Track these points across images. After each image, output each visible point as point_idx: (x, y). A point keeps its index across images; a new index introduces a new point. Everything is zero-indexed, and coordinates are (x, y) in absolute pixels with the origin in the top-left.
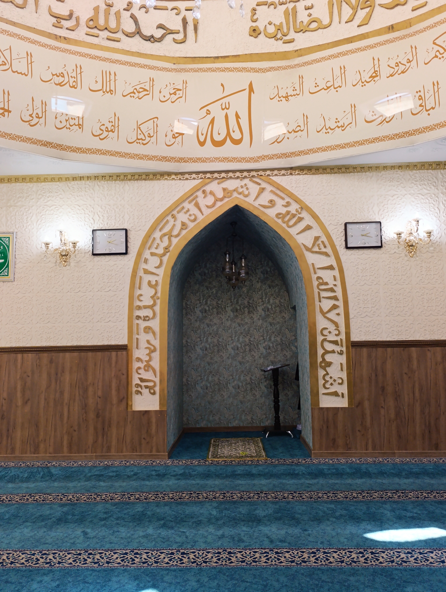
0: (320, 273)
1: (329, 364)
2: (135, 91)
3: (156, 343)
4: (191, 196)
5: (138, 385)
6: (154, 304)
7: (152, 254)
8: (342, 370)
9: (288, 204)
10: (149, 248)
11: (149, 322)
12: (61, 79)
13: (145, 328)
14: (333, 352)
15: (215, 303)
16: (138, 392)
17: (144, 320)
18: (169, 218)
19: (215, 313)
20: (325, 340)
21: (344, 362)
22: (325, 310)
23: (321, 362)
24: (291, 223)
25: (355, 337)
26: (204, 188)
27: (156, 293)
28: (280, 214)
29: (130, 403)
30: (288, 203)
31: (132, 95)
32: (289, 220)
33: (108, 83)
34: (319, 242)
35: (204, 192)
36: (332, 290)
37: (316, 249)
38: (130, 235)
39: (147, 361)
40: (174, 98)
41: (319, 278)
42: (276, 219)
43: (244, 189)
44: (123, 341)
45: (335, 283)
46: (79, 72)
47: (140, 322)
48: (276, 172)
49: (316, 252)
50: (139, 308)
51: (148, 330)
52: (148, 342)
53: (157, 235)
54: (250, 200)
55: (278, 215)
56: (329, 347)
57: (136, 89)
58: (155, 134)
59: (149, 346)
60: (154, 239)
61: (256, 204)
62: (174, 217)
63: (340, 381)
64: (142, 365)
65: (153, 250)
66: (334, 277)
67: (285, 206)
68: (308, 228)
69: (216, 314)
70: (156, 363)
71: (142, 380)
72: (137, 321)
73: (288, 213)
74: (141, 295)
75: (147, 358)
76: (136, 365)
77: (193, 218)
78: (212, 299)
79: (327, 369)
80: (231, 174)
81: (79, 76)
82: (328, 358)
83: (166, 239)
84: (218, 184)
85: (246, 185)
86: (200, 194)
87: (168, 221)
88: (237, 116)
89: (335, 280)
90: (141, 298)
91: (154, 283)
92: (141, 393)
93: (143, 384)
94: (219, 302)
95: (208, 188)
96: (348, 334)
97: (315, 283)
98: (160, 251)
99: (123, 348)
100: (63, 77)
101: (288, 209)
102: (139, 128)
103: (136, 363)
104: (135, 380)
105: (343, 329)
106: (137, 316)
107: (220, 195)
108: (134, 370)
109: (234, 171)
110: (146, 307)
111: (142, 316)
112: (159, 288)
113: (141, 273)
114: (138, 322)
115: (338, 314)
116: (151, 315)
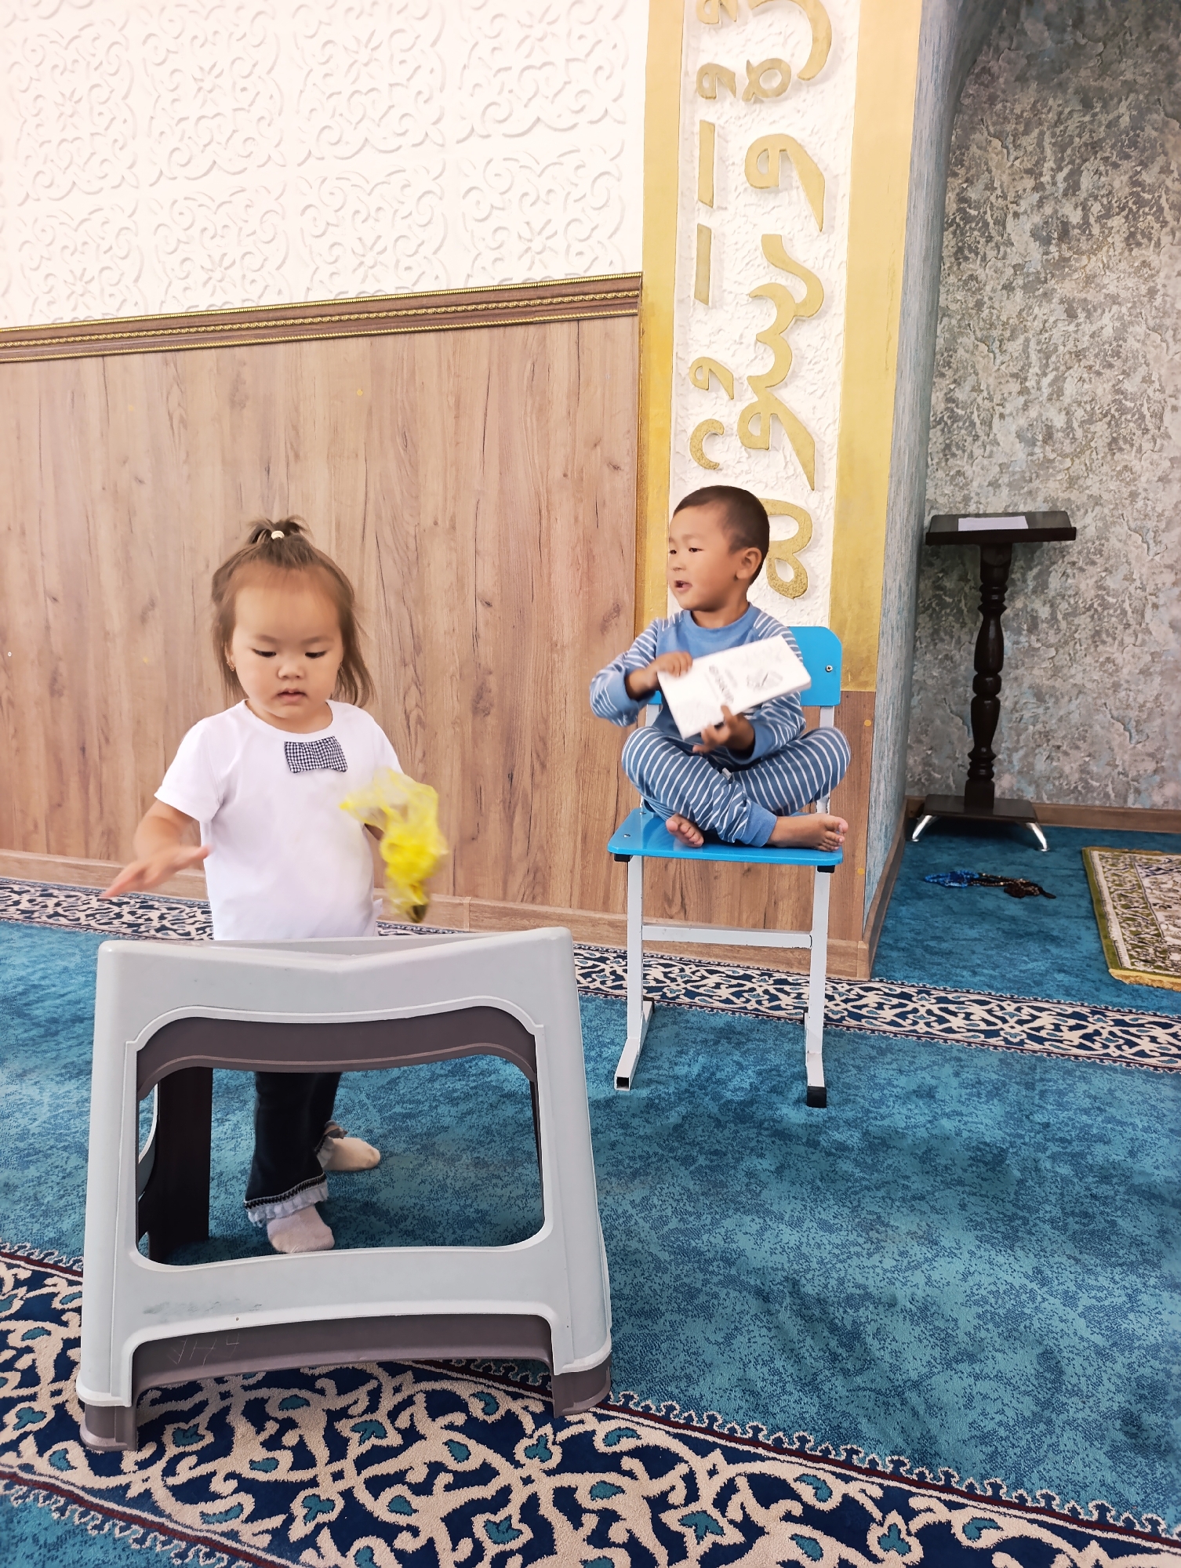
3: (828, 254)
11: (787, 107)
13: (761, 152)
15: (1119, 182)
17: (755, 96)
19: (1118, 240)
39: (766, 385)
47: (726, 112)
52: (774, 250)
59: (783, 279)
69: (1120, 245)
72: (707, 112)
75: (765, 364)
76: (692, 409)
78: (1106, 159)
94: (1148, 178)
103: (695, 397)
106: (707, 71)
108: (680, 444)
111: (737, 66)
114: (711, 118)
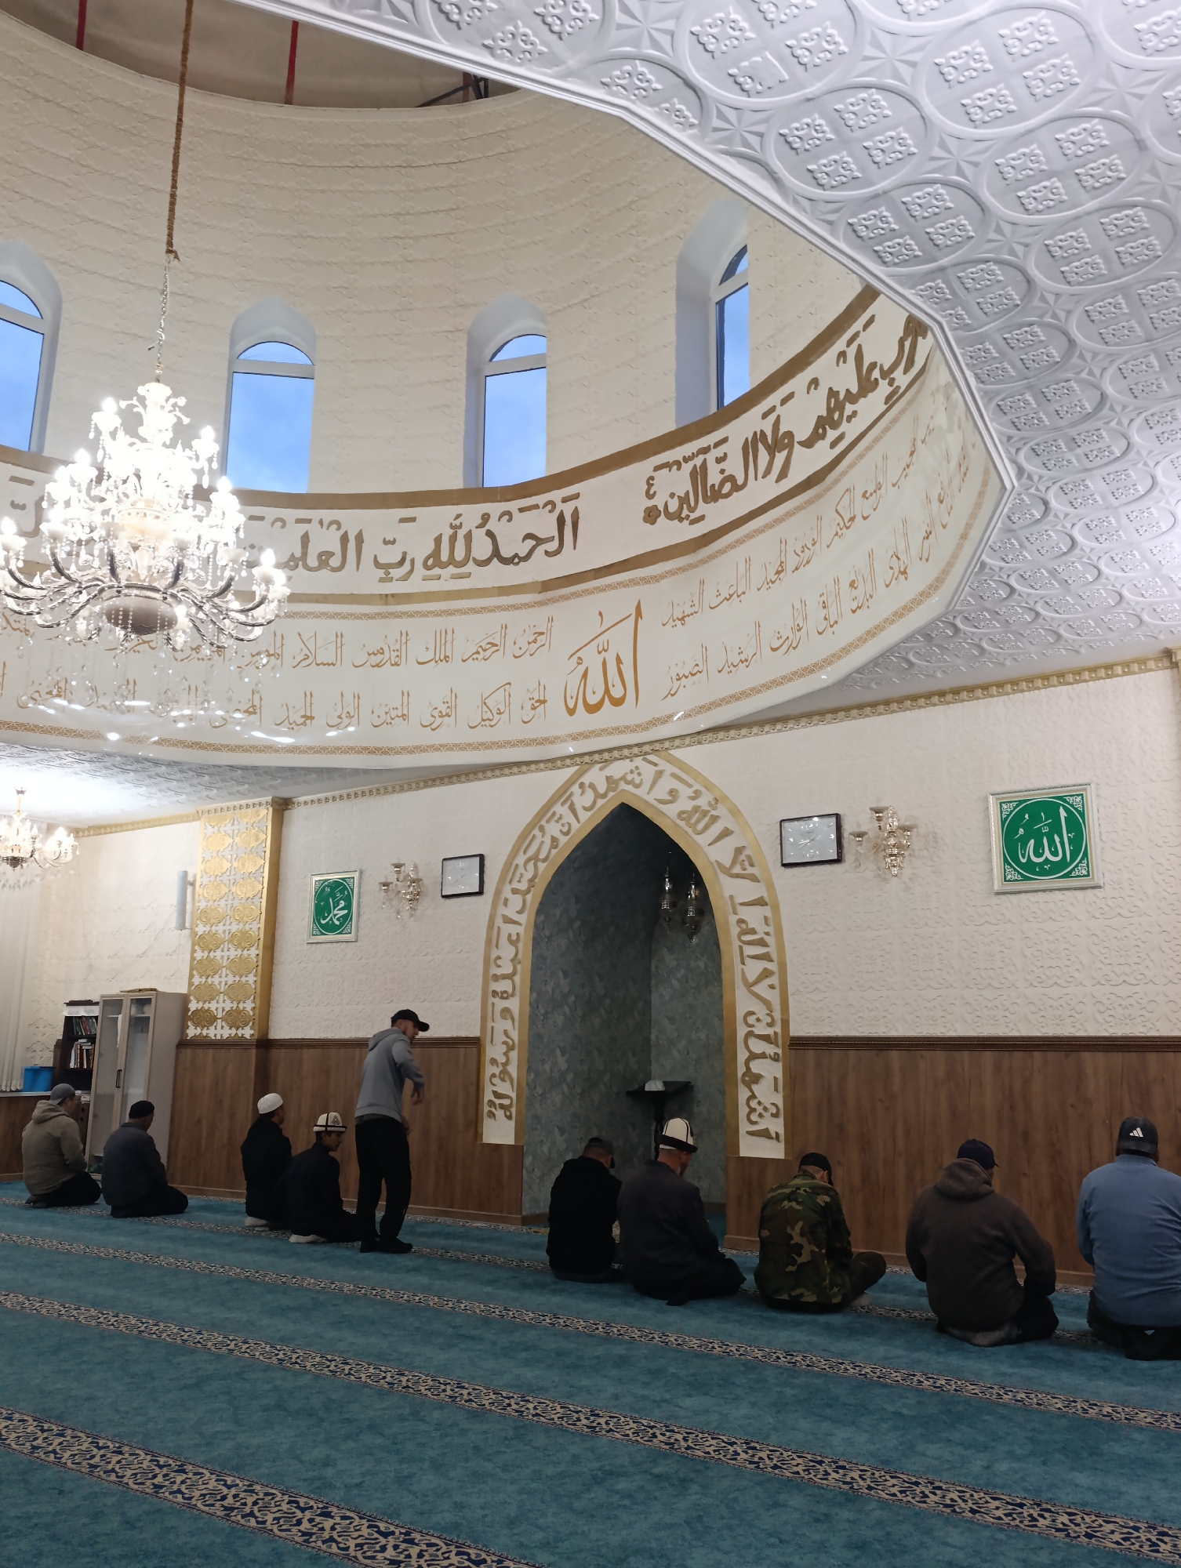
0: (745, 913)
1: (757, 1078)
2: (480, 650)
3: (515, 1035)
4: (562, 794)
5: (491, 1103)
6: (514, 973)
7: (515, 891)
8: (776, 1089)
9: (697, 795)
10: (510, 882)
11: (507, 1001)
12: (380, 657)
13: (503, 1010)
14: (763, 1056)
16: (492, 1115)
17: (502, 998)
18: (536, 832)
20: (750, 1034)
21: (780, 1076)
22: (751, 979)
23: (744, 1075)
24: (700, 827)
25: (798, 1030)
26: (581, 780)
27: (517, 954)
28: (683, 812)
29: (479, 1130)
30: (696, 792)
31: (475, 656)
32: (698, 821)
33: (443, 648)
34: (743, 857)
35: (582, 785)
36: (761, 943)
37: (737, 870)
38: (487, 863)
39: (503, 1064)
40: (534, 646)
41: (741, 921)
42: (679, 822)
43: (635, 775)
44: (475, 1032)
45: (767, 929)
46: (404, 641)
47: (497, 1000)
48: (677, 742)
49: (737, 876)
50: (496, 978)
51: (506, 1012)
52: (506, 1032)
53: (521, 859)
54: (641, 792)
55: (680, 814)
56: (757, 1046)
57: (481, 646)
58: (507, 708)
59: (508, 1040)
60: (517, 866)
61: (650, 799)
62: (542, 829)
63: (774, 1111)
64: (497, 1070)
65: (515, 885)
66: (766, 918)
67: (693, 798)
68: (726, 833)
70: (513, 1069)
71: (497, 1095)
72: (493, 1000)
73: (696, 809)
74: (499, 958)
75: (504, 1060)
76: (489, 1070)
77: (565, 829)
79: (754, 1087)
80: (616, 754)
81: (404, 647)
82: (756, 1067)
83: (531, 865)
84: (601, 769)
85: (637, 768)
86: (575, 788)
87: (534, 837)
88: (619, 661)
89: (767, 923)
90: (499, 962)
91: (514, 937)
92: (494, 1115)
93: (497, 1101)
95: (586, 779)
96: (785, 1023)
97: (735, 931)
98: (523, 886)
99: (475, 1043)
100: (383, 653)
101: (697, 803)
102: (485, 703)
103: (490, 1067)
104: (488, 1096)
105: (777, 1015)
106: (493, 991)
107: (602, 788)
108: (487, 1078)
109: (620, 748)
110: (505, 977)
111: (499, 990)
112: (520, 946)
113: (499, 922)
114: (494, 1002)
115: (772, 987)
116: (510, 991)
